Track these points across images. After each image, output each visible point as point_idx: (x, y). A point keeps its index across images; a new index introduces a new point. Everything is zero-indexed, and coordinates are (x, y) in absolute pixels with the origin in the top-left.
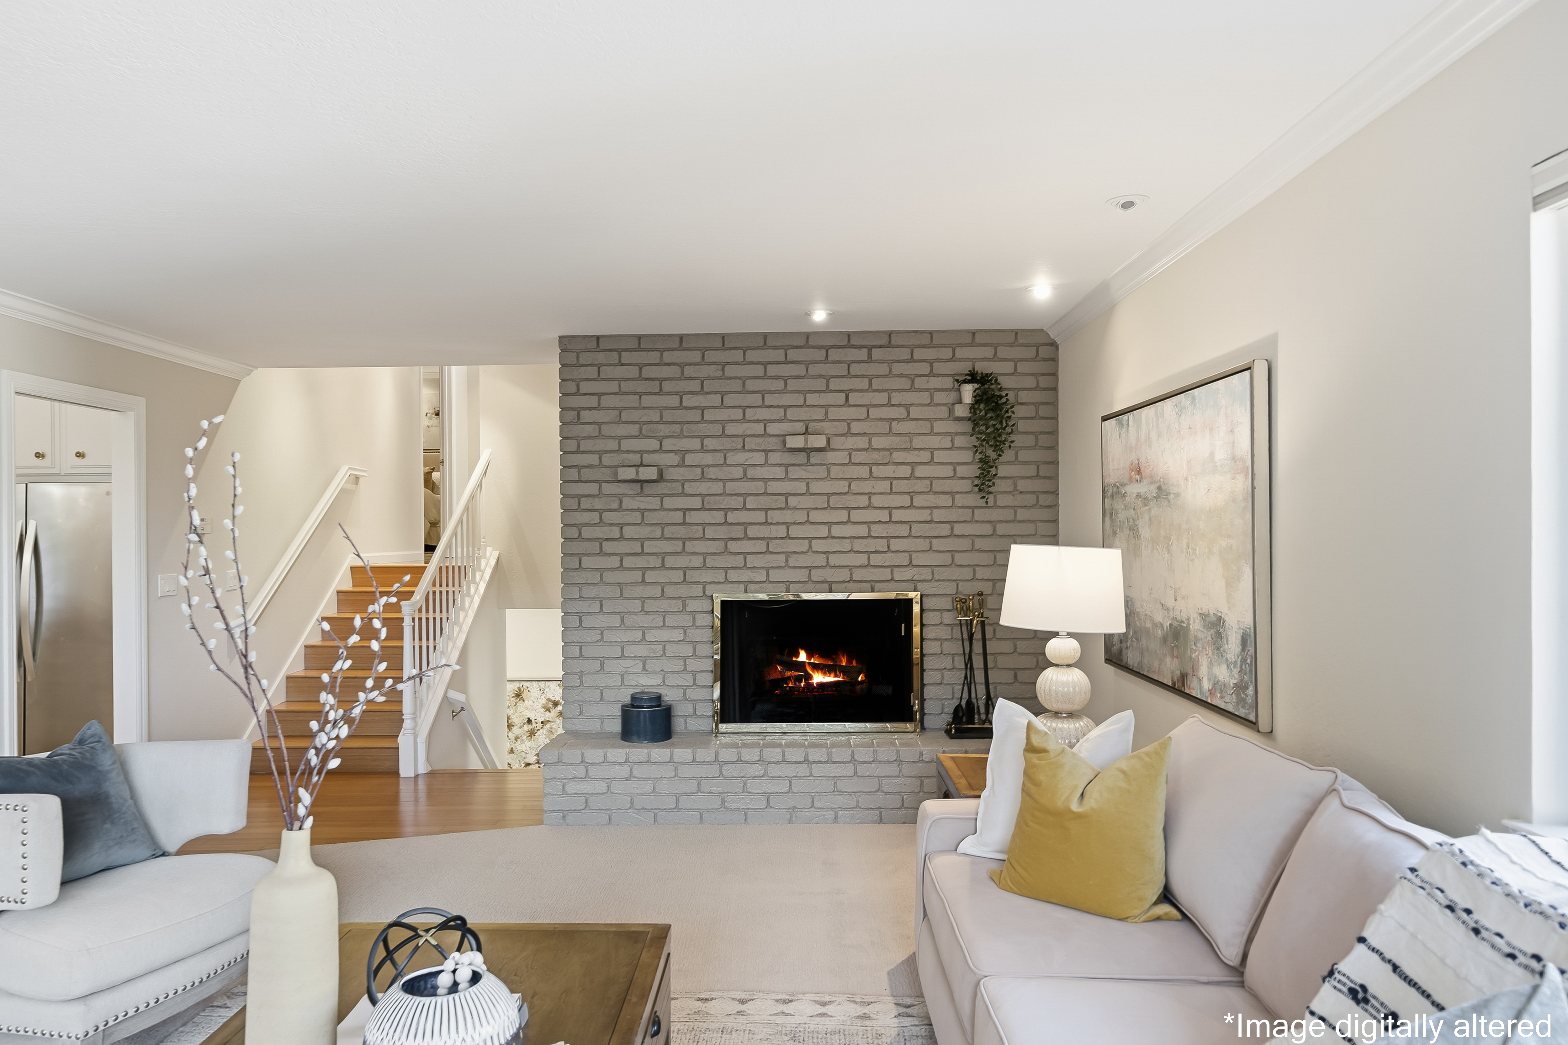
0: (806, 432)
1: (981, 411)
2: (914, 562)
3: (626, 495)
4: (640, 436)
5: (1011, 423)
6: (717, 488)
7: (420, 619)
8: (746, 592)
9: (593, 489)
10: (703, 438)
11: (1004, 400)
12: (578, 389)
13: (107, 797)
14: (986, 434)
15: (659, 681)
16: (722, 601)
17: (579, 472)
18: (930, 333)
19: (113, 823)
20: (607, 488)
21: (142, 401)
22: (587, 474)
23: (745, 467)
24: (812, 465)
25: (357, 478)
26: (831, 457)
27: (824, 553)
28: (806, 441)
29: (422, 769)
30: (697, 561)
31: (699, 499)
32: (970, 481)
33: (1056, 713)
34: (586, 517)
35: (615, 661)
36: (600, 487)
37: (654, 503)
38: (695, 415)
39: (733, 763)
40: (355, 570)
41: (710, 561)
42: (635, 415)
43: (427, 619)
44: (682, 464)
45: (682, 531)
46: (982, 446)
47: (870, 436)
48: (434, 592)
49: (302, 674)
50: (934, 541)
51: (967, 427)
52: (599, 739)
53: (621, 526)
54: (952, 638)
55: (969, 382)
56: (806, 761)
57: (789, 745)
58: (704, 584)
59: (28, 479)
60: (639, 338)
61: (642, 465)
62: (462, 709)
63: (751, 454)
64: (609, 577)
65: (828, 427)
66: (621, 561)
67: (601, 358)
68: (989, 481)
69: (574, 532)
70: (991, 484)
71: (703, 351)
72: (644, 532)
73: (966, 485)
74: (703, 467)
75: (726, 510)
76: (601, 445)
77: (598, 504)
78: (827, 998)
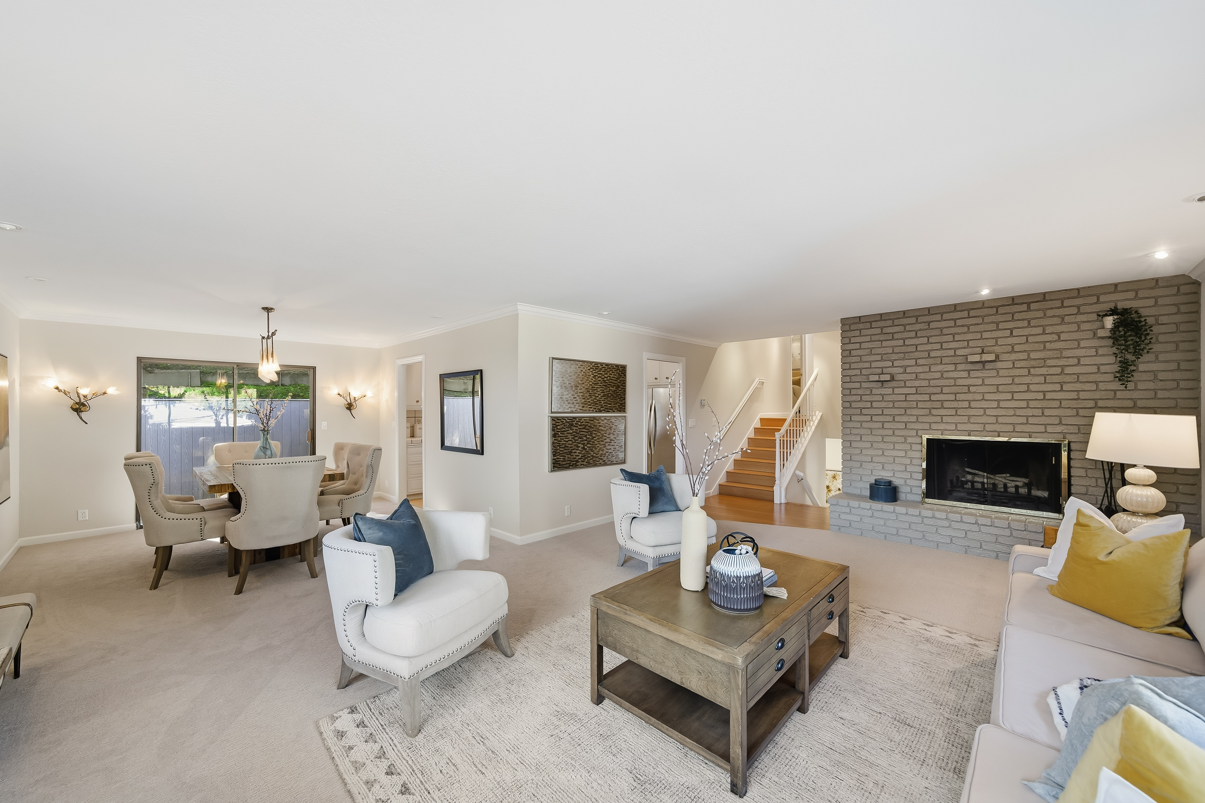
0: (983, 352)
1: (1120, 332)
2: (1063, 423)
3: (874, 388)
4: (882, 360)
5: (1148, 337)
6: (925, 383)
7: (783, 440)
8: (942, 434)
9: (857, 385)
10: (916, 359)
11: (1143, 323)
12: (850, 341)
13: (664, 489)
14: (1125, 345)
15: (892, 475)
16: (927, 439)
17: (850, 378)
18: (1078, 289)
19: (665, 497)
20: (864, 385)
21: (684, 358)
22: (854, 379)
23: (942, 372)
24: (986, 370)
25: (763, 383)
26: (999, 365)
27: (995, 416)
28: (981, 358)
29: (783, 501)
30: (914, 419)
31: (915, 389)
32: (1113, 375)
33: (1133, 512)
34: (854, 398)
35: (868, 463)
36: (861, 384)
37: (890, 391)
38: (913, 349)
39: (930, 518)
40: (762, 420)
41: (921, 419)
42: (879, 351)
43: (790, 441)
44: (905, 372)
45: (905, 404)
46: (1122, 353)
47: (1029, 352)
48: (790, 430)
49: (740, 459)
50: (1080, 410)
51: (1110, 342)
52: (860, 497)
53: (871, 402)
54: (1096, 468)
55: (1111, 315)
56: (976, 523)
57: (965, 514)
58: (917, 430)
59: (652, 387)
60: (881, 315)
61: (882, 374)
62: (802, 479)
63: (946, 366)
64: (865, 425)
65: (997, 349)
66: (871, 418)
67: (861, 326)
68: (1129, 374)
69: (848, 405)
70: (1129, 376)
71: (917, 317)
72: (883, 404)
73: (1110, 377)
74: (916, 374)
75: (930, 394)
76: (861, 365)
77: (860, 392)
78: (954, 631)
